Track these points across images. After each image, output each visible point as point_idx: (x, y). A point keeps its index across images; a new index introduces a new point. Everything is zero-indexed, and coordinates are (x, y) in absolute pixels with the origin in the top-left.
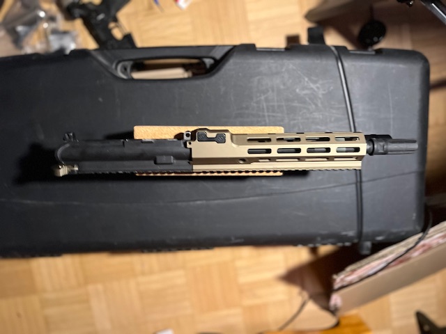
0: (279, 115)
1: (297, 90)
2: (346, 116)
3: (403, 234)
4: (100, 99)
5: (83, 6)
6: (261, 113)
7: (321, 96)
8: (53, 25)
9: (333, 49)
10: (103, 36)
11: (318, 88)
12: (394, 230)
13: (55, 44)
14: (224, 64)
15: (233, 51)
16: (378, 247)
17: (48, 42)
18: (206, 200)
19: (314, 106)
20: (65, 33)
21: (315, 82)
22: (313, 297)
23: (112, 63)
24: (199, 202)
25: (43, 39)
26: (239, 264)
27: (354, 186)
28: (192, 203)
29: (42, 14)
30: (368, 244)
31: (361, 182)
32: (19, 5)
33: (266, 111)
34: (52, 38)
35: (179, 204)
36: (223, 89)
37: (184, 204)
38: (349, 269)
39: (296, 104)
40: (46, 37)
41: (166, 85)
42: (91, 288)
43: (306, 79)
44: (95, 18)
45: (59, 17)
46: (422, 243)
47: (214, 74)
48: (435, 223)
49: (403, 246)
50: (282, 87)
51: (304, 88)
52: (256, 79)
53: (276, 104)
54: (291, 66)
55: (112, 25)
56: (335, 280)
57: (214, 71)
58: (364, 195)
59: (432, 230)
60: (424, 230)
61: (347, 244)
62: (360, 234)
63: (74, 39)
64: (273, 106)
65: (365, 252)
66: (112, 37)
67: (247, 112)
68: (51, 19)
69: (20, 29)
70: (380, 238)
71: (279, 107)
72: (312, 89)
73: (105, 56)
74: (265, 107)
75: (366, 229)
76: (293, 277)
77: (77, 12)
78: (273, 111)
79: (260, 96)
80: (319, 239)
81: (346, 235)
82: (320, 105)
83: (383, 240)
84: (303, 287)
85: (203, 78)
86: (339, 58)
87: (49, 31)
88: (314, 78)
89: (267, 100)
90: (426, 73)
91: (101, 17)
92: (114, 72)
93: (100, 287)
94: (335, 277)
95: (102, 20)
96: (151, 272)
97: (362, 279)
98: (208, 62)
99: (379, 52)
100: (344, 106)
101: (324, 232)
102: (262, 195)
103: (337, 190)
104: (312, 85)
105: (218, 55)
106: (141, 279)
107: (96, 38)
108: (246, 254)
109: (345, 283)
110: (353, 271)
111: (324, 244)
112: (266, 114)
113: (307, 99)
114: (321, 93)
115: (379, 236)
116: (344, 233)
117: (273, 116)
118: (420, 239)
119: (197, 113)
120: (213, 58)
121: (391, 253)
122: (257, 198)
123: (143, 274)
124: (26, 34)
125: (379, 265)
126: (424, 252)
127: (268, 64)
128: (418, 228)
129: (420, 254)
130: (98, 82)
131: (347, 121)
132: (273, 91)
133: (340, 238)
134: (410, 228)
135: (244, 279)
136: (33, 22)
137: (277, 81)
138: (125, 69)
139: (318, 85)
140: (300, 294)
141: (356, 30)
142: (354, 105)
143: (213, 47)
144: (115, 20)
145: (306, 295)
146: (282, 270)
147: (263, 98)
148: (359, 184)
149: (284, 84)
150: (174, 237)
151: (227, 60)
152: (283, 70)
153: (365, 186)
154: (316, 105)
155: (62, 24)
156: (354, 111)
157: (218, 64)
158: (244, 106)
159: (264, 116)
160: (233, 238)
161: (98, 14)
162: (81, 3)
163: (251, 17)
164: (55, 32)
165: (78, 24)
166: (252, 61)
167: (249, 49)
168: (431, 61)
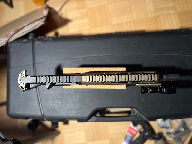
0: (67, 93)
1: (60, 103)
2: (40, 92)
3: (15, 42)
4: (143, 100)
5: (154, 138)
6: (75, 93)
7: (50, 100)
8: (168, 131)
9: (45, 120)
10: (146, 125)
11: (51, 104)
12: (19, 44)
13: (168, 122)
14: (91, 114)
15: (87, 119)
16: (26, 36)
17: (171, 124)
18: (98, 56)
19: (53, 96)
20: (163, 127)
21: (53, 106)
22: (56, 13)
23: (139, 115)
24: (102, 55)
25: (173, 125)
26: (88, 27)
27: (36, 62)
28: (105, 55)
29: (173, 136)
30: (30, 37)
31: (33, 64)
32: (183, 140)
33: (73, 95)
34: (169, 125)
35: (110, 54)
36: (91, 103)
37: (108, 55)
38: (38, 27)
39: (60, 97)
40: (172, 127)
41: (115, 105)
42: (154, 15)
43: (56, 107)
44: (149, 134)
45: (165, 134)
46: (7, 39)
47: (95, 110)
48: (3, 47)
49: (15, 37)
50: (66, 104)
51: (57, 104)
52: (77, 107)
53: (69, 97)
54: (63, 113)
55: (142, 130)
56: (44, 22)
57: (95, 111)
58: (32, 59)
59: (4, 44)
60: (7, 44)
61: (40, 37)
62: (33, 42)
63: (159, 125)
64: (70, 96)
65: (31, 34)
66: (142, 125)
67: (81, 94)
68: (168, 133)
69: (183, 129)
70: (25, 40)
71: (67, 96)
72: (54, 103)
73: (142, 118)
74: (73, 96)
75: (31, 44)
76: (66, 22)
77: (157, 136)
78: (70, 94)
79: (75, 101)
80: (51, 40)
81: (39, 41)
82: (51, 97)
83: (24, 39)
84: (61, 18)
85: (99, 108)
86: (43, 116)
87: (170, 128)
88: (53, 107)
89: (73, 99)
90: (8, 109)
91: (147, 134)
92: (138, 111)
93: (150, 16)
94: (44, 23)
95: (146, 132)
96: (126, 23)
97: (34, 22)
98: (98, 115)
99: (27, 118)
100: (41, 96)
101: (48, 43)
102: (74, 59)
103: (43, 61)
104: (54, 105)
105: (94, 118)
106: (131, 20)
107: (149, 125)
109: (41, 20)
110: (36, 26)
111: (49, 37)
112: (73, 93)
113: (56, 99)
114: (50, 102)
115: (25, 42)
116: (40, 42)
117: (70, 92)
118: (9, 40)
119: (102, 94)
120: (96, 116)
121: (20, 34)
122: (77, 57)
123: (130, 22)
124: (180, 127)
125: (26, 29)
126: (8, 34)
127: (72, 114)
128: (9, 45)
129: (10, 33)
130: (144, 107)
131: (40, 90)
132: (70, 103)
133: (41, 40)
134: (13, 45)
135: (86, 21)
136: (177, 132)
137: (68, 107)
138: (134, 113)
139: (51, 105)
140: (62, 14)
142: (37, 96)
143: (96, 121)
144: (141, 132)
145: (60, 14)
146: (70, 25)
147: (74, 100)
148: (34, 63)
149: (65, 105)
150: (112, 40)
151: (89, 116)
152: (66, 111)
153: (32, 62)
154: (52, 97)
155: (164, 131)
156: (36, 94)
157: (94, 114)
158: (82, 96)
159: (74, 92)
160: (87, 39)
162: (155, 140)
163: (83, 133)
164: (167, 128)
165: (157, 131)
166: (79, 115)
167: (80, 120)
168: (6, 114)
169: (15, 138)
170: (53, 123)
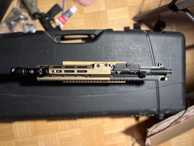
0: (123, 58)
1: (130, 48)
2: (151, 59)
3: (177, 110)
4: (48, 51)
5: (40, 14)
6: (115, 57)
7: (140, 50)
8: (26, 22)
9: (145, 31)
10: (48, 27)
11: (139, 47)
12: (173, 108)
13: (27, 30)
14: (100, 37)
15: (103, 32)
16: (167, 116)
17: (24, 28)
18: (92, 95)
19: (137, 55)
20: (32, 25)
21: (138, 45)
22: (137, 141)
23: (52, 36)
24: (88, 96)
25: (22, 27)
26: (105, 125)
27: (155, 89)
28: (85, 96)
29: (22, 17)
30: (162, 115)
31: (158, 87)
32: (12, 13)
33: (117, 56)
34: (26, 27)
35: (80, 96)
36: (99, 47)
37: (82, 96)
38: (154, 126)
39: (130, 54)
40: (23, 26)
41: (76, 45)
42: (38, 137)
43: (134, 43)
44: (45, 19)
45: (29, 18)
46: (185, 114)
47: (96, 41)
48: (190, 106)
49: (178, 116)
50: (124, 46)
51: (133, 47)
52: (113, 44)
53: (121, 54)
54: (128, 38)
55: (51, 22)
56: (148, 131)
57: (96, 40)
58: (160, 93)
59: (189, 109)
60: (186, 109)
61: (153, 115)
62: (159, 110)
63: (35, 28)
64: (120, 55)
65: (161, 118)
66: (51, 27)
67: (109, 57)
68: (26, 19)
69: (12, 23)
70: (167, 112)
71: (123, 55)
72: (137, 47)
73: (50, 34)
74: (117, 55)
75: (161, 108)
76: (128, 131)
77: (37, 16)
78: (121, 57)
79: (115, 50)
80: (141, 112)
81: (153, 111)
82: (140, 54)
83: (169, 113)
84: (133, 136)
85: (91, 43)
86: (147, 35)
87: (25, 24)
88: (137, 43)
89: (117, 52)
90: (184, 42)
91: (47, 18)
92: (53, 40)
93: (42, 136)
94: (148, 129)
95: (48, 20)
96: (65, 129)
97: (159, 132)
98: (93, 36)
99: (164, 33)
100: (150, 55)
101: (143, 109)
102: (116, 93)
103: (148, 91)
104: (136, 46)
105: (97, 33)
106: (61, 132)
107: (45, 27)
108: (107, 121)
109: (152, 133)
110: (156, 127)
111: (143, 115)
112: (117, 58)
113: (135, 52)
114: (140, 49)
115: (167, 111)
116: (152, 110)
117: (120, 59)
118: (185, 113)
119: (88, 57)
120: (95, 35)
121: (172, 119)
122: (114, 94)
123: (62, 130)
124: (15, 25)
125: (167, 124)
126: (186, 119)
127: (118, 37)
128: (184, 107)
129: (185, 120)
130: (47, 44)
131: (152, 61)
132: (120, 48)
133: (151, 112)
134: (180, 107)
135: (107, 132)
136: (18, 20)
137: (122, 44)
138: (58, 39)
139: (139, 46)
140: (132, 139)
141: (153, 24)
142: (154, 54)
143: (95, 30)
144: (53, 20)
145: (134, 140)
146: (123, 128)
147: (116, 51)
148: (157, 88)
149: (125, 45)
150: (78, 112)
151: (101, 35)
152: (124, 40)
153: (160, 89)
154: (139, 54)
155: (30, 21)
156: (154, 56)
157: (97, 37)
158: (108, 54)
159: (116, 58)
160: (103, 112)
161: (46, 17)
162: (39, 13)
163: (109, 19)
164: (27, 24)
165: (37, 22)
166: (112, 36)
167: (110, 31)
168: (186, 37)
169: (175, 13)
170: (139, 28)
